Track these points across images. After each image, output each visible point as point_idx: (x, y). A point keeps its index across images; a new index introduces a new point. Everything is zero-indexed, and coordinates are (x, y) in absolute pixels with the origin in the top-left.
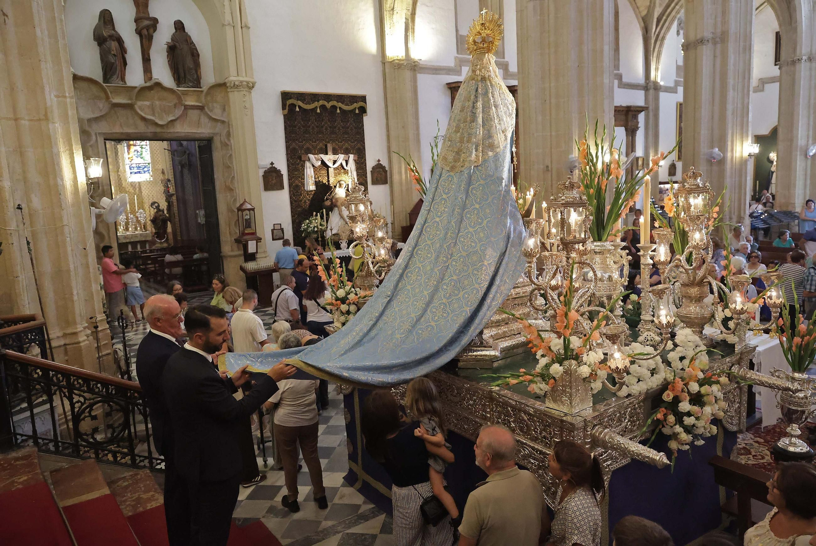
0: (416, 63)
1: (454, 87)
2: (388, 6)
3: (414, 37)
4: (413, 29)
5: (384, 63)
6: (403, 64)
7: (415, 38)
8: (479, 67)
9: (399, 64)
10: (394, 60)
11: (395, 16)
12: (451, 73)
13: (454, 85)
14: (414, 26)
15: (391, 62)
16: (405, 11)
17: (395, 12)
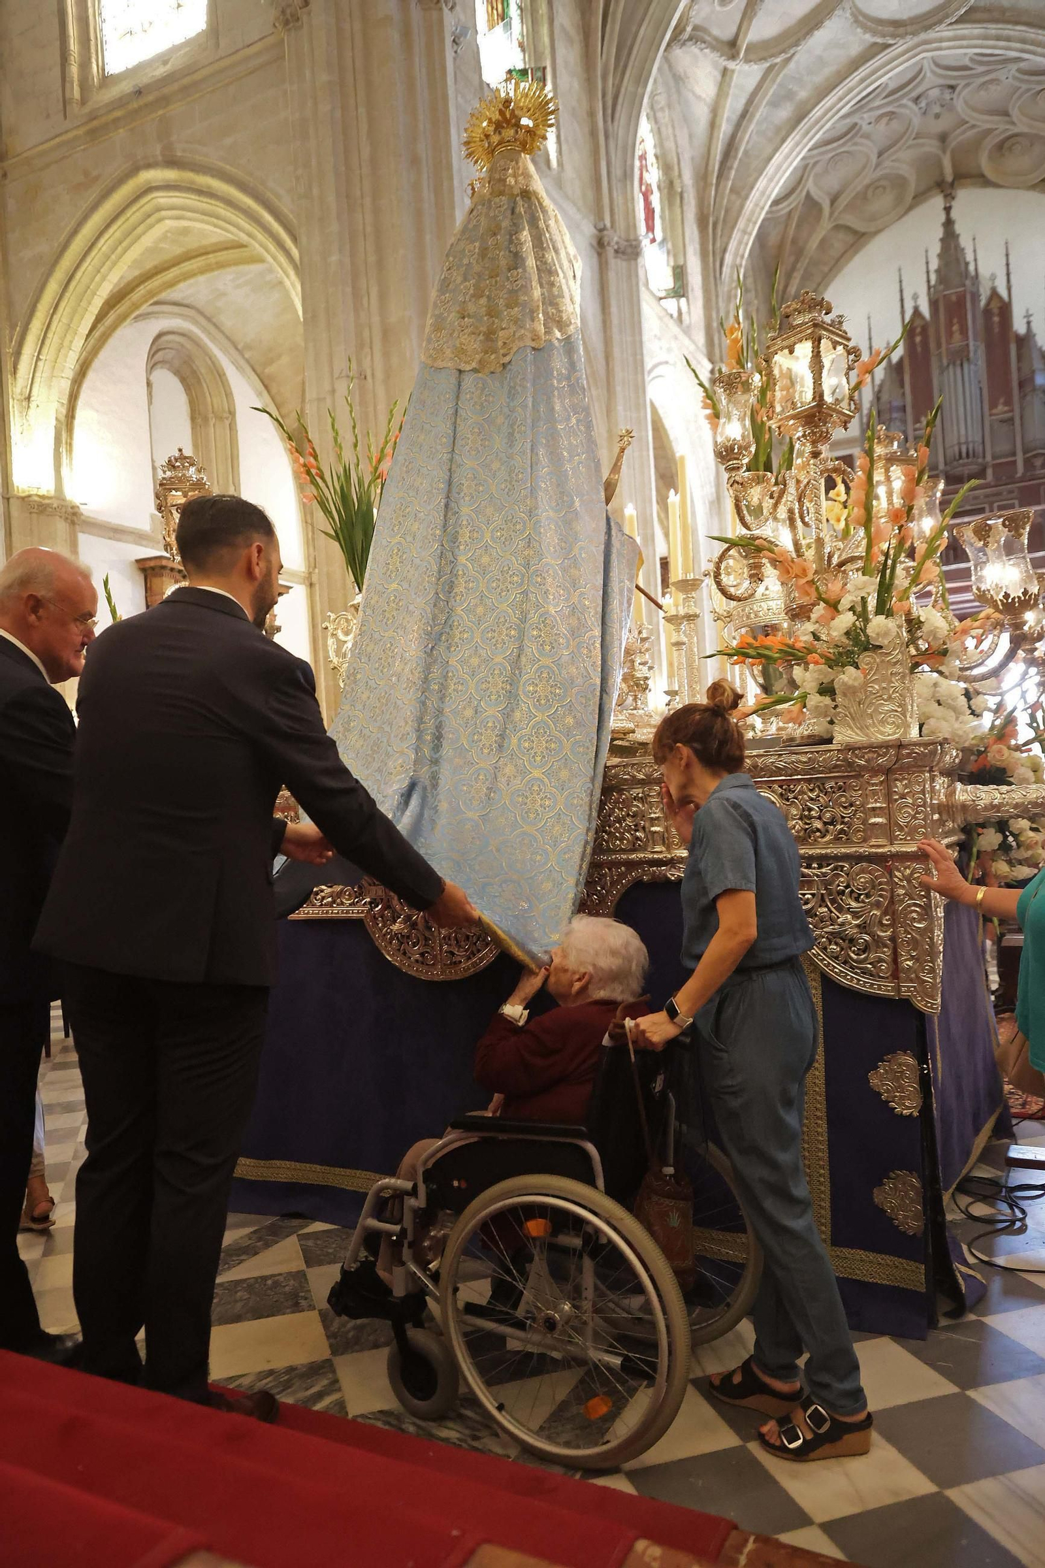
0: (76, 510)
1: (153, 568)
2: (18, 390)
3: (71, 459)
4: (70, 445)
5: (7, 500)
6: (48, 505)
7: (74, 462)
8: (510, 171)
9: (40, 505)
10: (29, 496)
11: (32, 411)
12: (144, 543)
13: (152, 564)
14: (71, 438)
15: (23, 498)
16: (55, 405)
17: (33, 405)
